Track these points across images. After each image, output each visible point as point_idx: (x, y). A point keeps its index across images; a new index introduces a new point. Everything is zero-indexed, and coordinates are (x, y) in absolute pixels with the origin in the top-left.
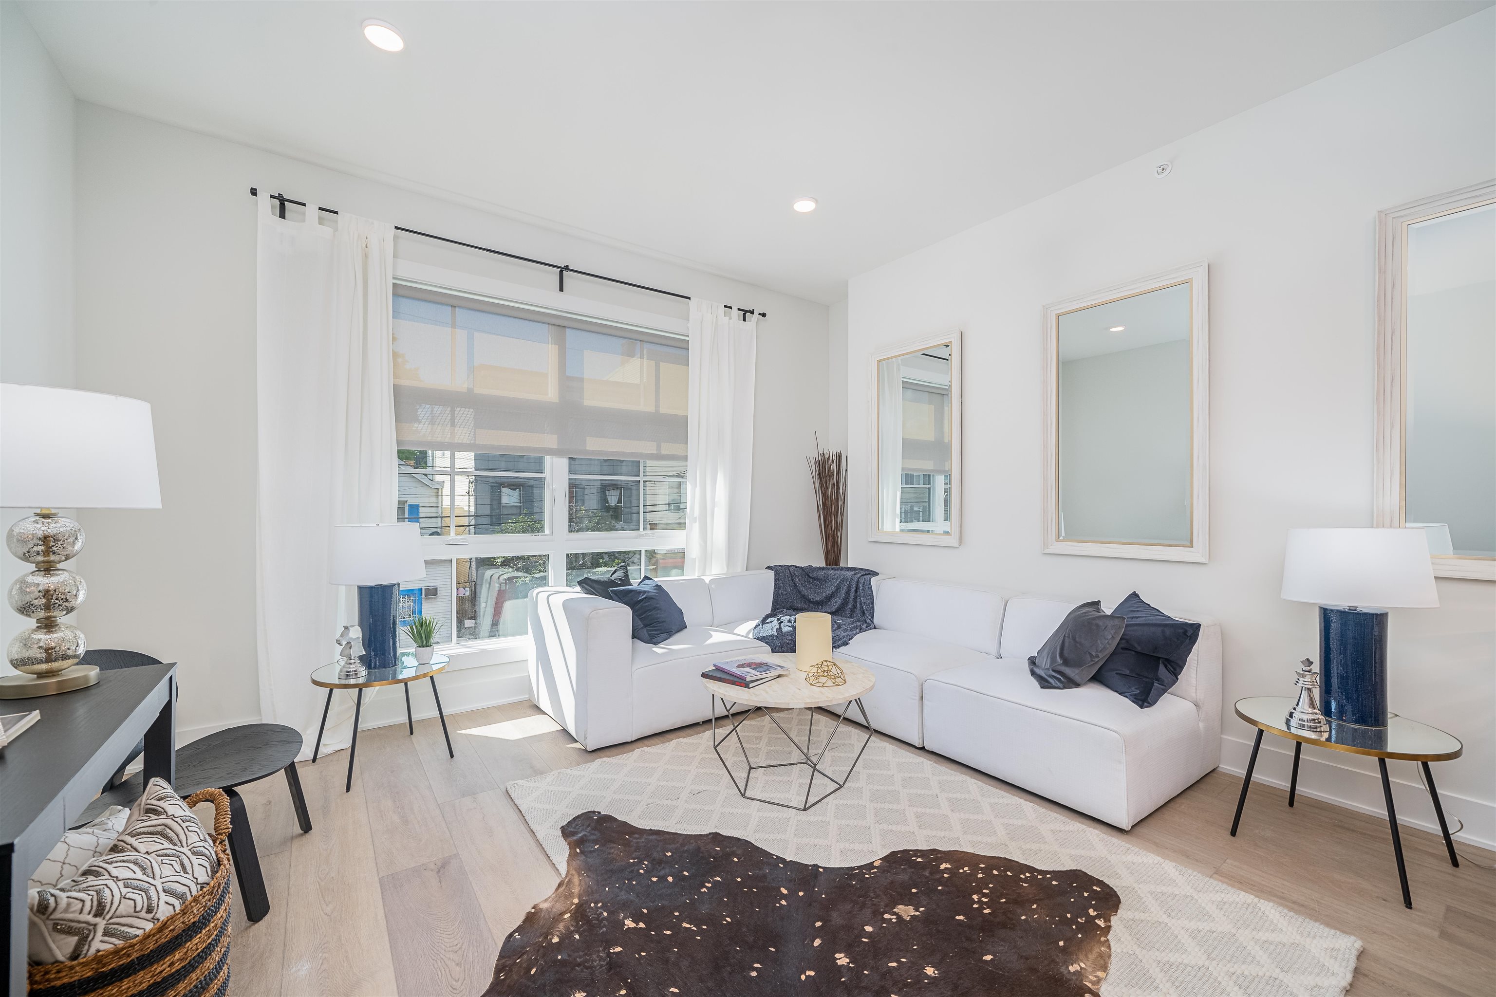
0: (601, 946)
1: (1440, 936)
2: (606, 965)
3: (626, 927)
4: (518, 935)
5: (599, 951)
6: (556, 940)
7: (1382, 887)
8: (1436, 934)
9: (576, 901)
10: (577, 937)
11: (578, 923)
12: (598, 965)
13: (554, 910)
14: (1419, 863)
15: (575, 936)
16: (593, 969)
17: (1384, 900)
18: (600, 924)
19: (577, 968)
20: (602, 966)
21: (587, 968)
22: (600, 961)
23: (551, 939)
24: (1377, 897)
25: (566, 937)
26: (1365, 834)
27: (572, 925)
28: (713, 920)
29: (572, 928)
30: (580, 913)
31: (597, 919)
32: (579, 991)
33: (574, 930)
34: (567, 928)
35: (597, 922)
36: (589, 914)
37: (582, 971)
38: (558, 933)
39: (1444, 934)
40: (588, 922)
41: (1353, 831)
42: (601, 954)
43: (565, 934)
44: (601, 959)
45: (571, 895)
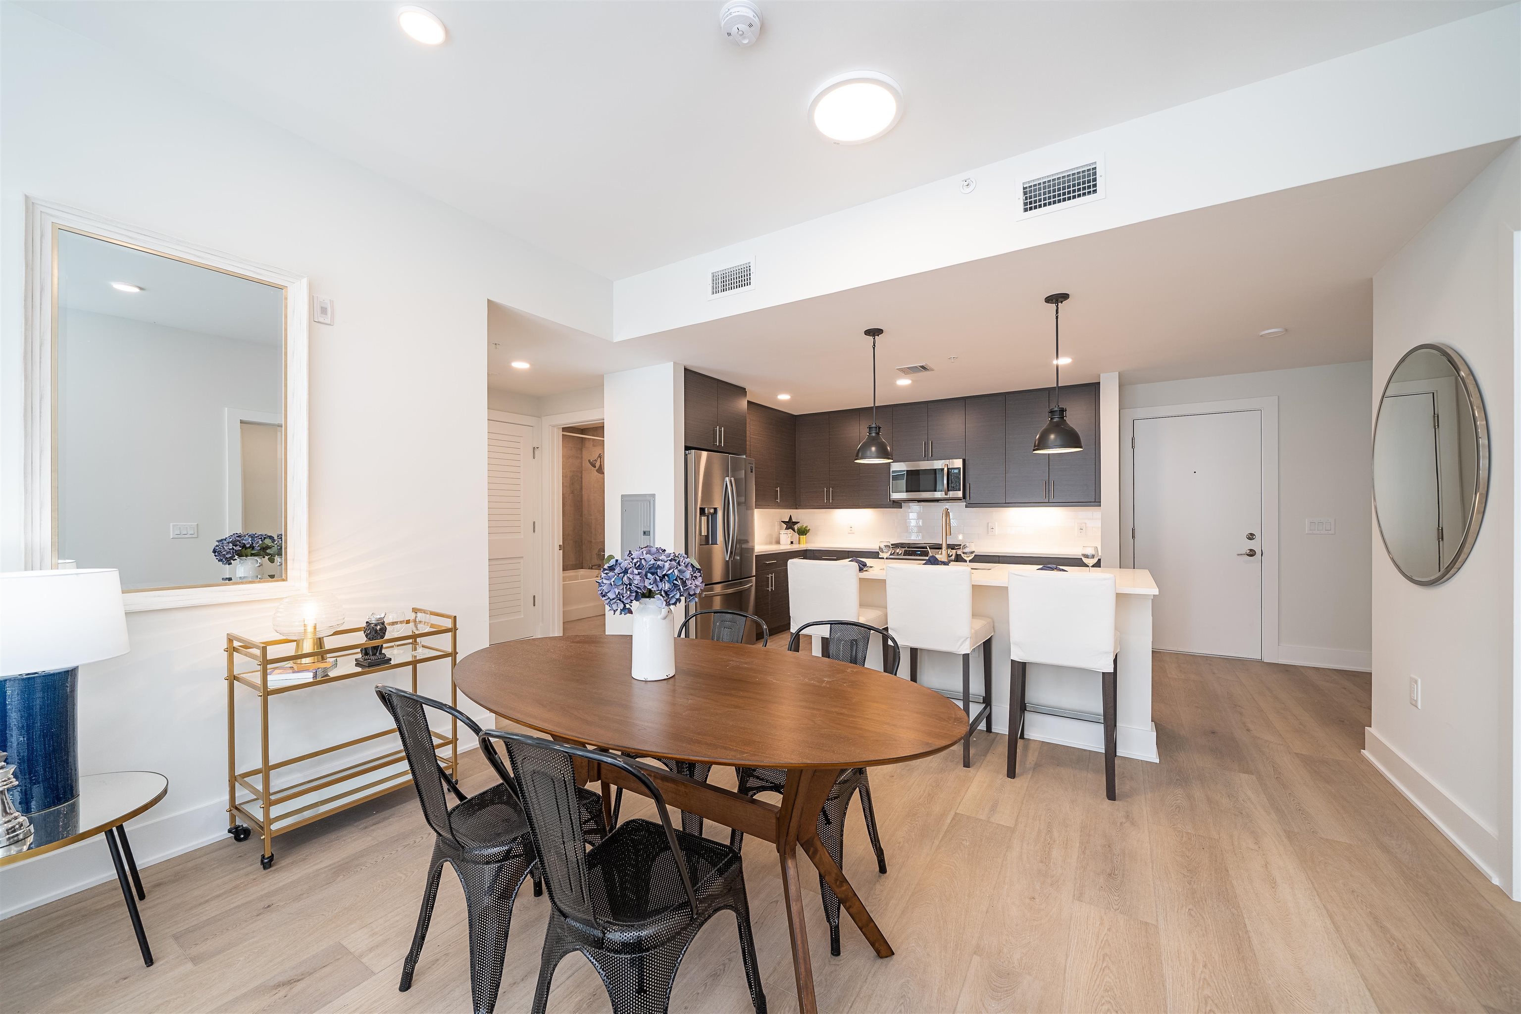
1: (195, 964)
7: (109, 969)
8: (189, 966)
14: (113, 920)
17: (125, 979)
24: (117, 982)
26: (36, 936)
39: (195, 960)
41: (21, 943)
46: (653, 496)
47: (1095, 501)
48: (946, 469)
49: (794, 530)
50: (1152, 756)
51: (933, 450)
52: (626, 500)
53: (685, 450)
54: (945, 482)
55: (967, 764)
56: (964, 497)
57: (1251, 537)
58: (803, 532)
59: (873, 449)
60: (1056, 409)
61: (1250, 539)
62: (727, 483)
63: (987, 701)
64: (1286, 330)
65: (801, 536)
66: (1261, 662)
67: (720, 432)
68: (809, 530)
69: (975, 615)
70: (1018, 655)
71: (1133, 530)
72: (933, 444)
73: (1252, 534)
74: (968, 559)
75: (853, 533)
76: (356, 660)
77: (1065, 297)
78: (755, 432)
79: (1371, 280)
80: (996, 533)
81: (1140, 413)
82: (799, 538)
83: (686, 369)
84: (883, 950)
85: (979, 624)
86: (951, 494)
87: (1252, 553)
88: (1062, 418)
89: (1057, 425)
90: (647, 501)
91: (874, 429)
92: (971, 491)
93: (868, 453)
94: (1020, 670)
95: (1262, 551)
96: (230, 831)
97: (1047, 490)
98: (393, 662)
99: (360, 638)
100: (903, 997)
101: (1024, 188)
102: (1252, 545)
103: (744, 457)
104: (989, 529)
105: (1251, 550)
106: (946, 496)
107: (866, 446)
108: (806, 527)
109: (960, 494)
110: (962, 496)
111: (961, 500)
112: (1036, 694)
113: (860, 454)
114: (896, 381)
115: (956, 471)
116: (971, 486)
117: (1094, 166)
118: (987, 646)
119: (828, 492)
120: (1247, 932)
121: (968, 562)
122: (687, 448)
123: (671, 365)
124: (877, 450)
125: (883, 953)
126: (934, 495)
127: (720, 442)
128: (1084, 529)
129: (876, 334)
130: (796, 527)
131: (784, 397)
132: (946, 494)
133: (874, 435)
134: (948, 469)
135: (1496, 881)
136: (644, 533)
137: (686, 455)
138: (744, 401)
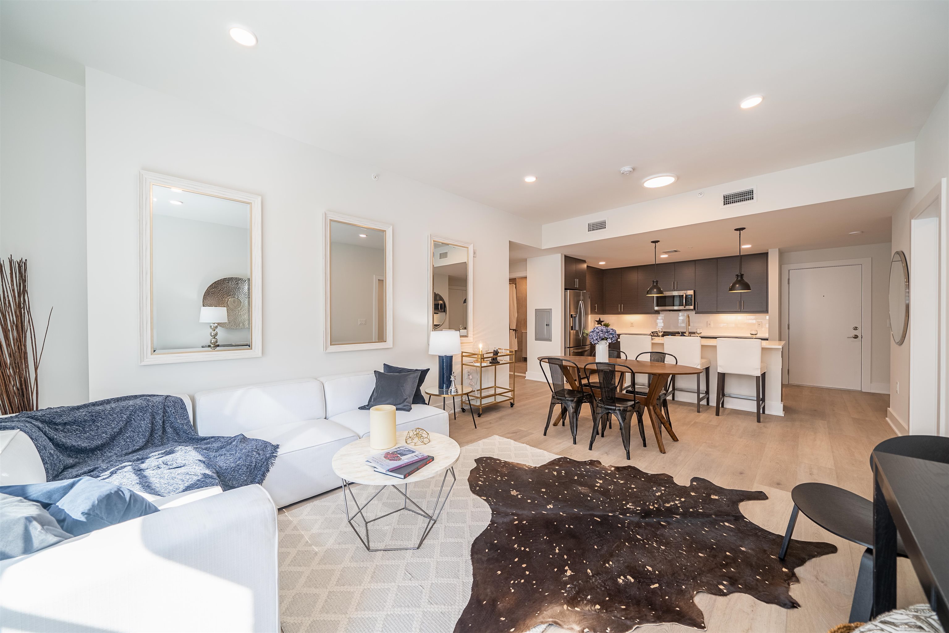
0: (590, 581)
2: (598, 576)
3: (572, 573)
4: (607, 630)
5: (593, 582)
6: (598, 607)
9: (565, 607)
10: (589, 597)
11: (580, 601)
12: (600, 580)
13: (577, 619)
15: (589, 598)
16: (603, 581)
18: (578, 585)
19: (608, 588)
20: (600, 578)
21: (605, 584)
22: (597, 580)
23: (599, 609)
25: (593, 602)
27: (583, 603)
28: (550, 542)
29: (585, 602)
30: (573, 601)
31: (575, 588)
32: (618, 582)
33: (586, 600)
34: (586, 605)
35: (577, 587)
36: (573, 594)
37: (608, 585)
38: (593, 608)
40: (578, 593)
42: (594, 580)
43: (591, 604)
44: (596, 580)
45: (562, 613)
46: (551, 309)
47: (766, 311)
48: (684, 295)
49: (601, 325)
50: (781, 413)
51: (678, 286)
52: (538, 312)
53: (565, 290)
54: (684, 301)
55: (699, 412)
56: (694, 308)
57: (856, 329)
59: (655, 290)
60: (739, 274)
62: (580, 304)
63: (707, 392)
66: (861, 392)
67: (577, 281)
68: (610, 325)
69: (702, 358)
70: (720, 370)
71: (788, 325)
72: (678, 283)
73: (856, 327)
75: (633, 327)
76: (490, 362)
77: (743, 229)
78: (589, 281)
79: (891, 218)
80: (712, 326)
81: (792, 266)
83: (565, 256)
84: (675, 439)
85: (704, 361)
86: (687, 307)
87: (856, 337)
88: (742, 278)
89: (740, 281)
90: (548, 312)
91: (655, 282)
92: (698, 306)
94: (722, 377)
95: (862, 335)
96: (461, 409)
97: (740, 304)
98: (500, 363)
99: (492, 355)
101: (724, 196)
102: (856, 332)
103: (585, 291)
104: (708, 324)
105: (855, 335)
106: (685, 308)
107: (652, 289)
108: (608, 323)
109: (692, 307)
110: (693, 308)
111: (693, 310)
112: (728, 390)
113: (649, 292)
114: (660, 256)
115: (690, 296)
116: (698, 303)
117: (752, 189)
118: (707, 369)
119: (621, 306)
122: (566, 289)
123: (560, 254)
124: (657, 291)
125: (675, 440)
126: (673, 308)
127: (577, 286)
128: (761, 325)
129: (657, 242)
130: (603, 323)
131: (604, 263)
133: (655, 284)
134: (686, 295)
136: (546, 325)
137: (565, 292)
138: (585, 266)
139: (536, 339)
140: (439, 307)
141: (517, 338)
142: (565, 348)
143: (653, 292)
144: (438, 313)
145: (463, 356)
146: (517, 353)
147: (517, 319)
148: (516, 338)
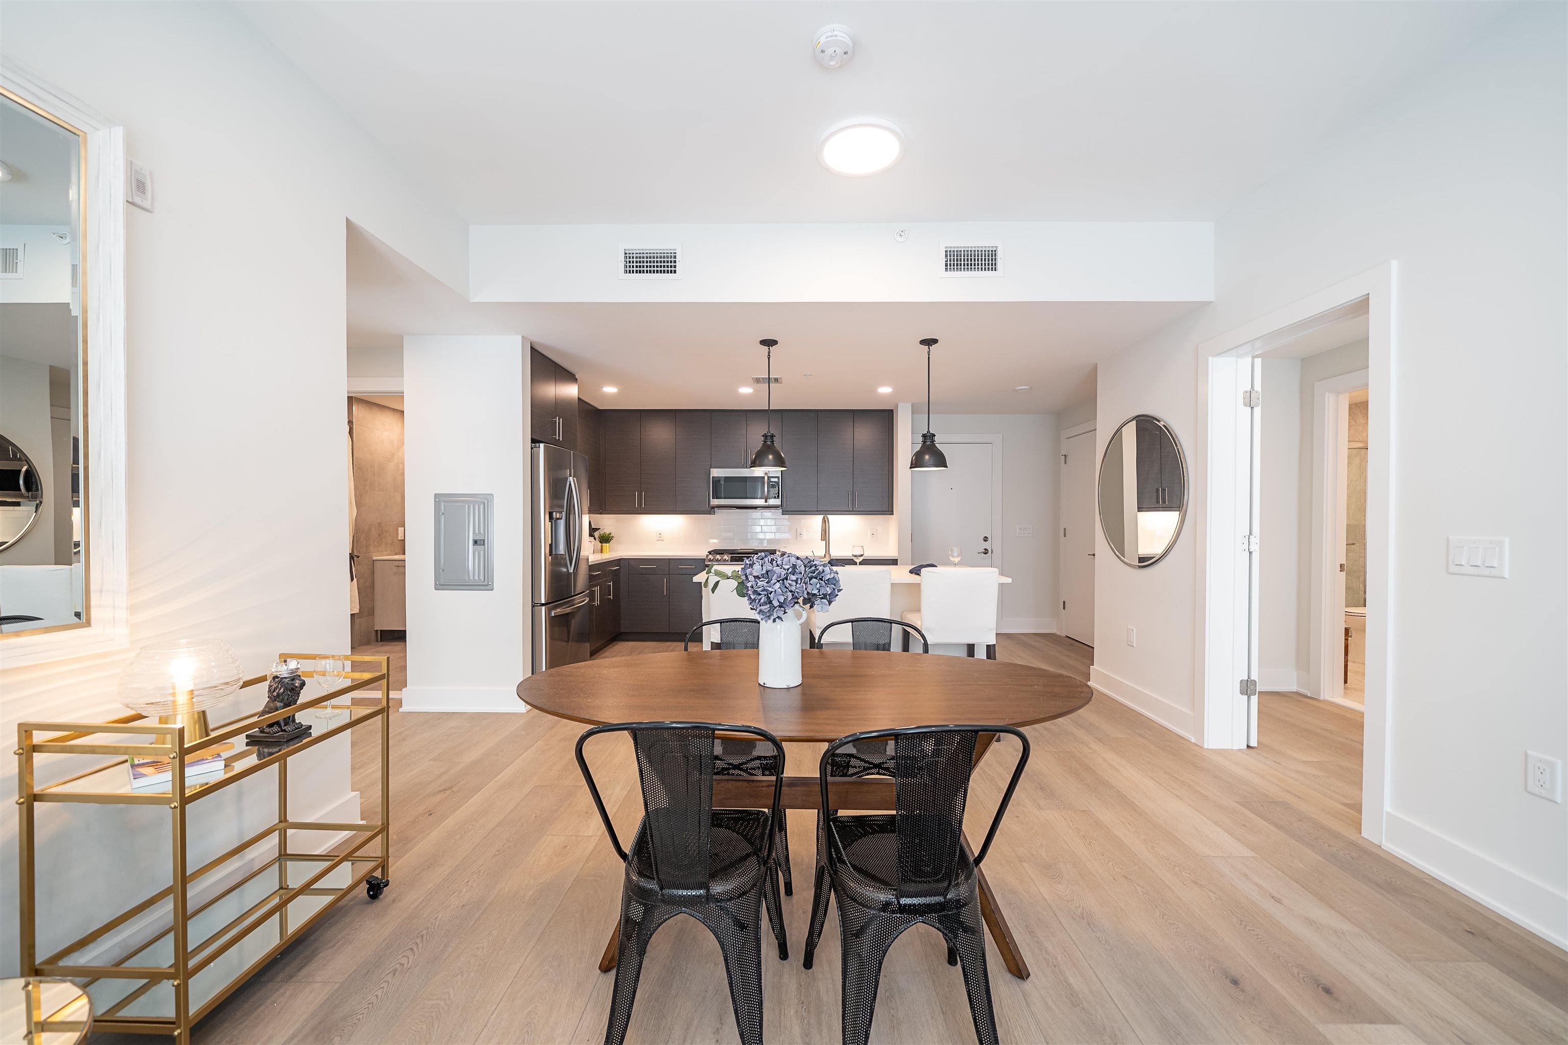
46: (492, 496)
47: (888, 510)
48: (766, 478)
52: (443, 501)
53: (531, 444)
54: (765, 490)
56: (782, 504)
57: (986, 539)
58: (605, 539)
59: (771, 457)
60: (928, 434)
61: (985, 541)
62: (570, 484)
64: (1031, 388)
65: (604, 545)
67: (559, 423)
68: (612, 537)
73: (987, 537)
74: (858, 561)
75: (663, 540)
77: (935, 341)
78: (579, 429)
79: (1096, 365)
80: (804, 538)
82: (602, 546)
83: (531, 349)
86: (771, 502)
87: (986, 552)
88: (933, 441)
89: (929, 448)
91: (768, 437)
92: (789, 499)
93: (766, 461)
95: (994, 550)
97: (851, 500)
100: (1010, 904)
101: (947, 251)
102: (987, 545)
103: (578, 452)
105: (985, 549)
106: (766, 504)
107: (764, 454)
108: (610, 534)
109: (781, 502)
111: (778, 507)
114: (738, 389)
115: (776, 480)
116: (788, 494)
117: (997, 249)
119: (640, 496)
120: (1129, 799)
121: (858, 564)
122: (534, 441)
123: (519, 338)
124: (774, 459)
126: (754, 502)
127: (559, 436)
128: (876, 535)
129: (771, 344)
130: (596, 534)
131: (610, 390)
132: (766, 502)
133: (769, 443)
135: (1193, 740)
136: (475, 542)
137: (532, 448)
138: (571, 391)
139: (439, 586)
140: (21, 482)
141: (355, 580)
142: (533, 606)
143: (766, 460)
144: (18, 504)
145: (36, 748)
146: (357, 621)
147: (356, 524)
148: (352, 579)
